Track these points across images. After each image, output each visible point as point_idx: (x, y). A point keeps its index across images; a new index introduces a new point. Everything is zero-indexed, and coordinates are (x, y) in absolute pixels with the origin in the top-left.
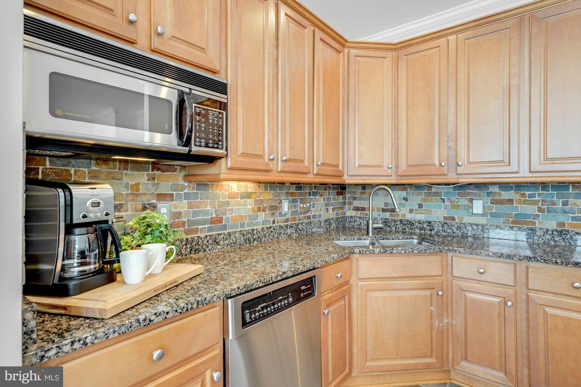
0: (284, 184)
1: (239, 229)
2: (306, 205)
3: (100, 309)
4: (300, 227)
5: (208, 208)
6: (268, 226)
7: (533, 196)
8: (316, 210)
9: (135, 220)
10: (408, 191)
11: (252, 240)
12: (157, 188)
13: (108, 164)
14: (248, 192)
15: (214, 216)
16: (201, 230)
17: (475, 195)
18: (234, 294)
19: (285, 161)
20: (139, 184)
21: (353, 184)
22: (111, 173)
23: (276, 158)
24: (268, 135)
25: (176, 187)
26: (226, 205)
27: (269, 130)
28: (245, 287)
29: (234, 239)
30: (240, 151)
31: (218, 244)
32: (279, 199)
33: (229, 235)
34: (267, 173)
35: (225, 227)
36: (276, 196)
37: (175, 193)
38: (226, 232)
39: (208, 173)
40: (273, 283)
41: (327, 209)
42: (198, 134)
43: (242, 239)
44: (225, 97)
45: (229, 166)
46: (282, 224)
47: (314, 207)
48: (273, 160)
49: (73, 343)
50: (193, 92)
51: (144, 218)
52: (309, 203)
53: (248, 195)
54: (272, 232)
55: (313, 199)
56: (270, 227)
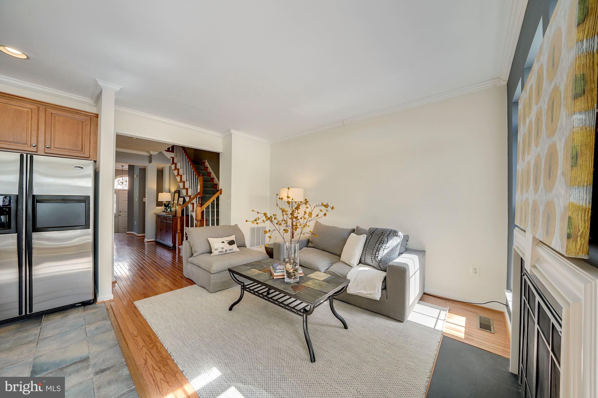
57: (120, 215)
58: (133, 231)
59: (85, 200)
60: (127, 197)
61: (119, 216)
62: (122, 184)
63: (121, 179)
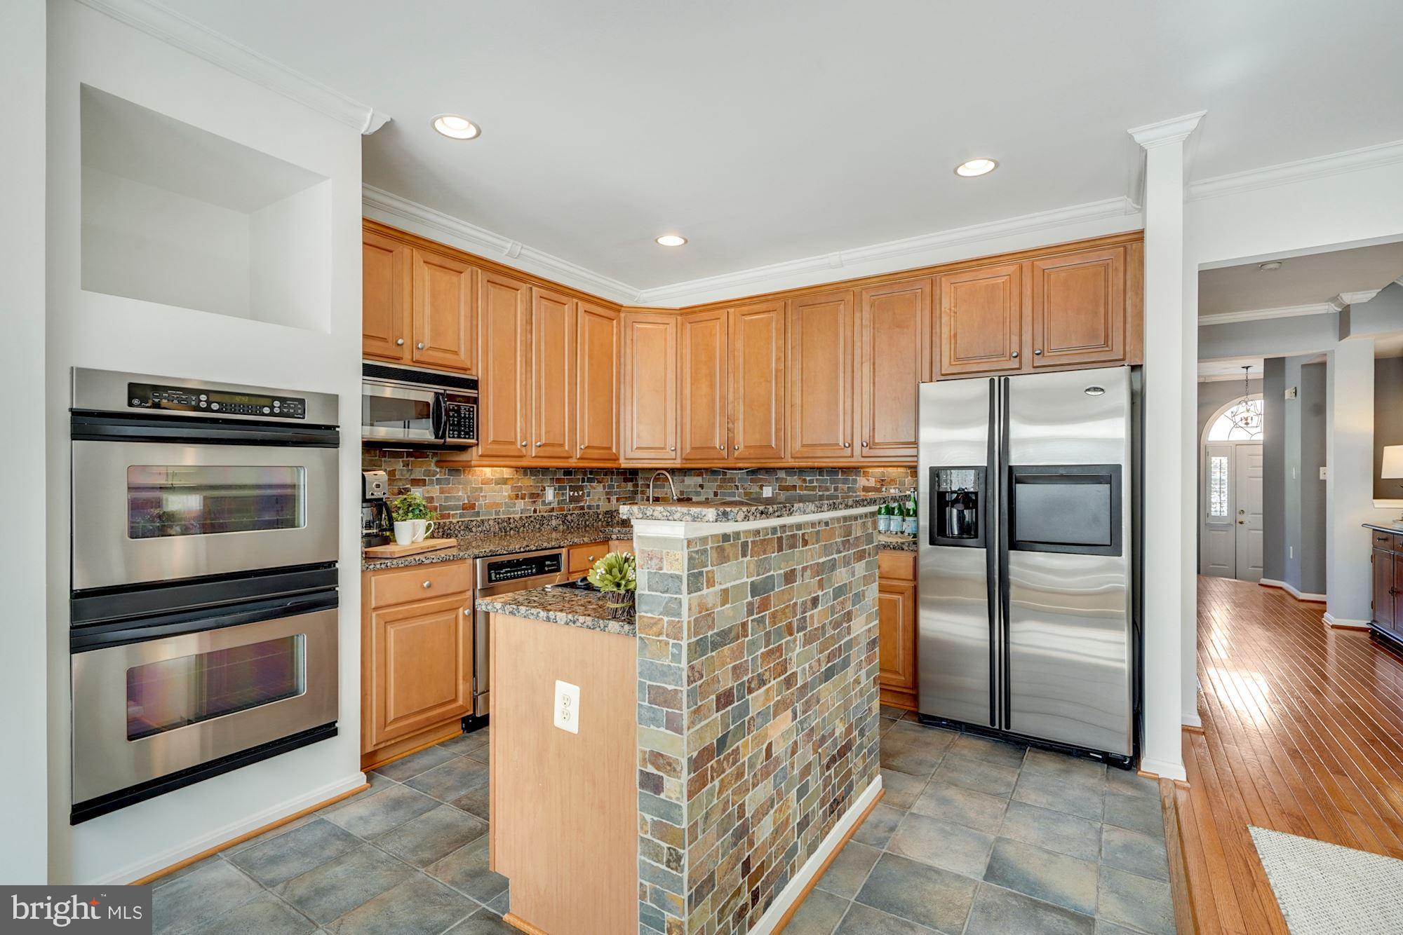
0: (549, 469)
1: (494, 517)
2: (578, 493)
3: (390, 552)
4: (569, 518)
5: (460, 494)
6: (528, 515)
7: (811, 481)
8: (591, 500)
9: (399, 500)
10: (704, 476)
11: (508, 529)
12: (411, 474)
13: (371, 453)
14: (503, 478)
15: (466, 502)
16: (453, 515)
17: (766, 480)
18: (482, 555)
19: (540, 446)
20: (395, 470)
21: (647, 469)
22: (372, 460)
23: (529, 443)
24: (521, 422)
25: (428, 473)
26: (479, 491)
27: (521, 417)
28: (490, 551)
29: (488, 527)
30: (491, 439)
31: (471, 530)
32: (542, 486)
33: (483, 521)
34: (521, 459)
35: (478, 514)
36: (538, 482)
37: (427, 478)
38: (479, 519)
39: (461, 459)
40: (516, 553)
41: (609, 499)
42: (451, 428)
43: (497, 527)
44: (476, 392)
45: (480, 453)
46: (545, 514)
47: (588, 496)
48: (525, 446)
49: (381, 564)
50: (448, 392)
51: (405, 499)
52: (582, 490)
53: (504, 481)
54: (532, 521)
55: (589, 486)
56: (530, 517)
57: (1241, 523)
58: (1282, 580)
59: (1105, 476)
60: (1262, 465)
61: (1238, 524)
62: (1247, 424)
63: (1242, 408)
